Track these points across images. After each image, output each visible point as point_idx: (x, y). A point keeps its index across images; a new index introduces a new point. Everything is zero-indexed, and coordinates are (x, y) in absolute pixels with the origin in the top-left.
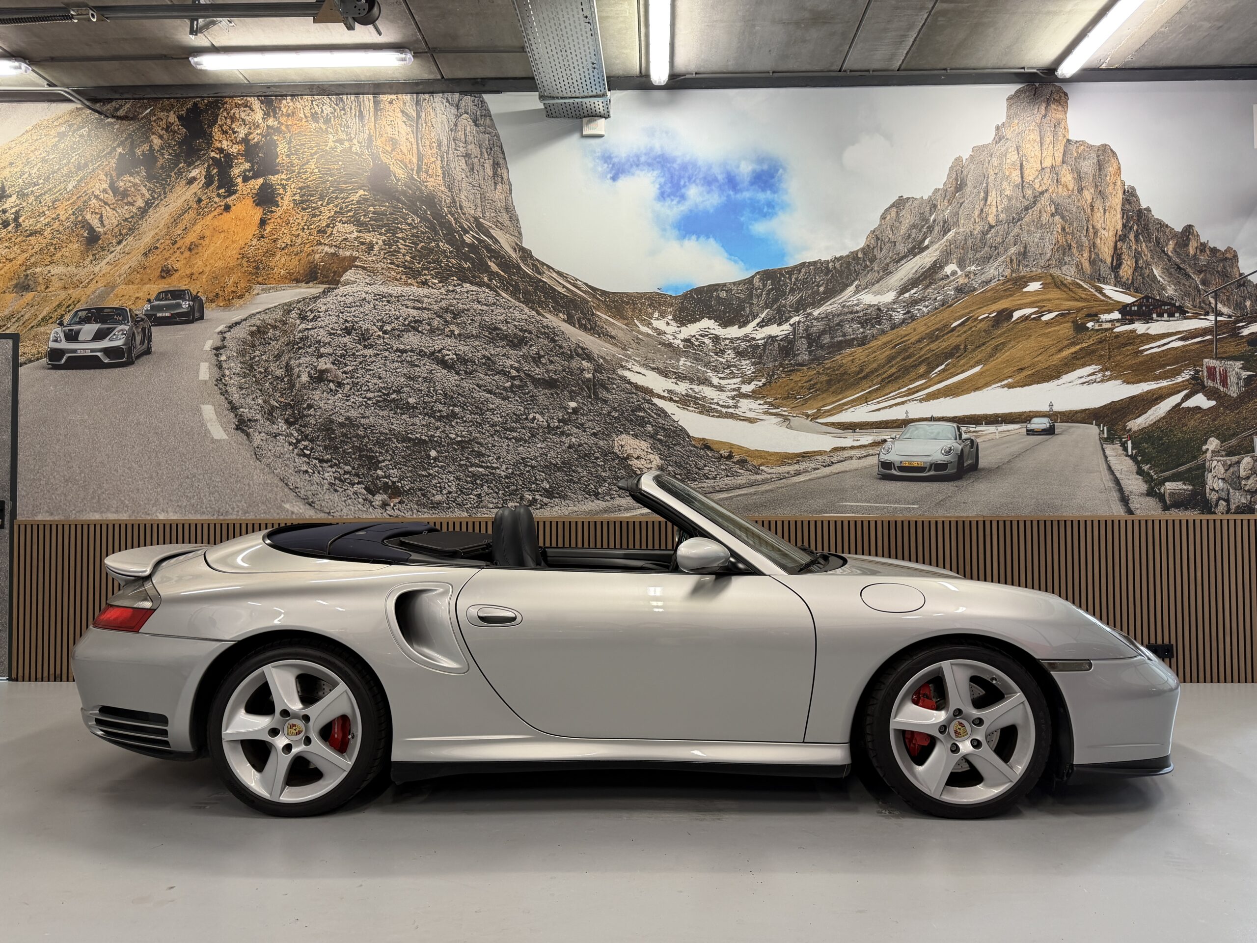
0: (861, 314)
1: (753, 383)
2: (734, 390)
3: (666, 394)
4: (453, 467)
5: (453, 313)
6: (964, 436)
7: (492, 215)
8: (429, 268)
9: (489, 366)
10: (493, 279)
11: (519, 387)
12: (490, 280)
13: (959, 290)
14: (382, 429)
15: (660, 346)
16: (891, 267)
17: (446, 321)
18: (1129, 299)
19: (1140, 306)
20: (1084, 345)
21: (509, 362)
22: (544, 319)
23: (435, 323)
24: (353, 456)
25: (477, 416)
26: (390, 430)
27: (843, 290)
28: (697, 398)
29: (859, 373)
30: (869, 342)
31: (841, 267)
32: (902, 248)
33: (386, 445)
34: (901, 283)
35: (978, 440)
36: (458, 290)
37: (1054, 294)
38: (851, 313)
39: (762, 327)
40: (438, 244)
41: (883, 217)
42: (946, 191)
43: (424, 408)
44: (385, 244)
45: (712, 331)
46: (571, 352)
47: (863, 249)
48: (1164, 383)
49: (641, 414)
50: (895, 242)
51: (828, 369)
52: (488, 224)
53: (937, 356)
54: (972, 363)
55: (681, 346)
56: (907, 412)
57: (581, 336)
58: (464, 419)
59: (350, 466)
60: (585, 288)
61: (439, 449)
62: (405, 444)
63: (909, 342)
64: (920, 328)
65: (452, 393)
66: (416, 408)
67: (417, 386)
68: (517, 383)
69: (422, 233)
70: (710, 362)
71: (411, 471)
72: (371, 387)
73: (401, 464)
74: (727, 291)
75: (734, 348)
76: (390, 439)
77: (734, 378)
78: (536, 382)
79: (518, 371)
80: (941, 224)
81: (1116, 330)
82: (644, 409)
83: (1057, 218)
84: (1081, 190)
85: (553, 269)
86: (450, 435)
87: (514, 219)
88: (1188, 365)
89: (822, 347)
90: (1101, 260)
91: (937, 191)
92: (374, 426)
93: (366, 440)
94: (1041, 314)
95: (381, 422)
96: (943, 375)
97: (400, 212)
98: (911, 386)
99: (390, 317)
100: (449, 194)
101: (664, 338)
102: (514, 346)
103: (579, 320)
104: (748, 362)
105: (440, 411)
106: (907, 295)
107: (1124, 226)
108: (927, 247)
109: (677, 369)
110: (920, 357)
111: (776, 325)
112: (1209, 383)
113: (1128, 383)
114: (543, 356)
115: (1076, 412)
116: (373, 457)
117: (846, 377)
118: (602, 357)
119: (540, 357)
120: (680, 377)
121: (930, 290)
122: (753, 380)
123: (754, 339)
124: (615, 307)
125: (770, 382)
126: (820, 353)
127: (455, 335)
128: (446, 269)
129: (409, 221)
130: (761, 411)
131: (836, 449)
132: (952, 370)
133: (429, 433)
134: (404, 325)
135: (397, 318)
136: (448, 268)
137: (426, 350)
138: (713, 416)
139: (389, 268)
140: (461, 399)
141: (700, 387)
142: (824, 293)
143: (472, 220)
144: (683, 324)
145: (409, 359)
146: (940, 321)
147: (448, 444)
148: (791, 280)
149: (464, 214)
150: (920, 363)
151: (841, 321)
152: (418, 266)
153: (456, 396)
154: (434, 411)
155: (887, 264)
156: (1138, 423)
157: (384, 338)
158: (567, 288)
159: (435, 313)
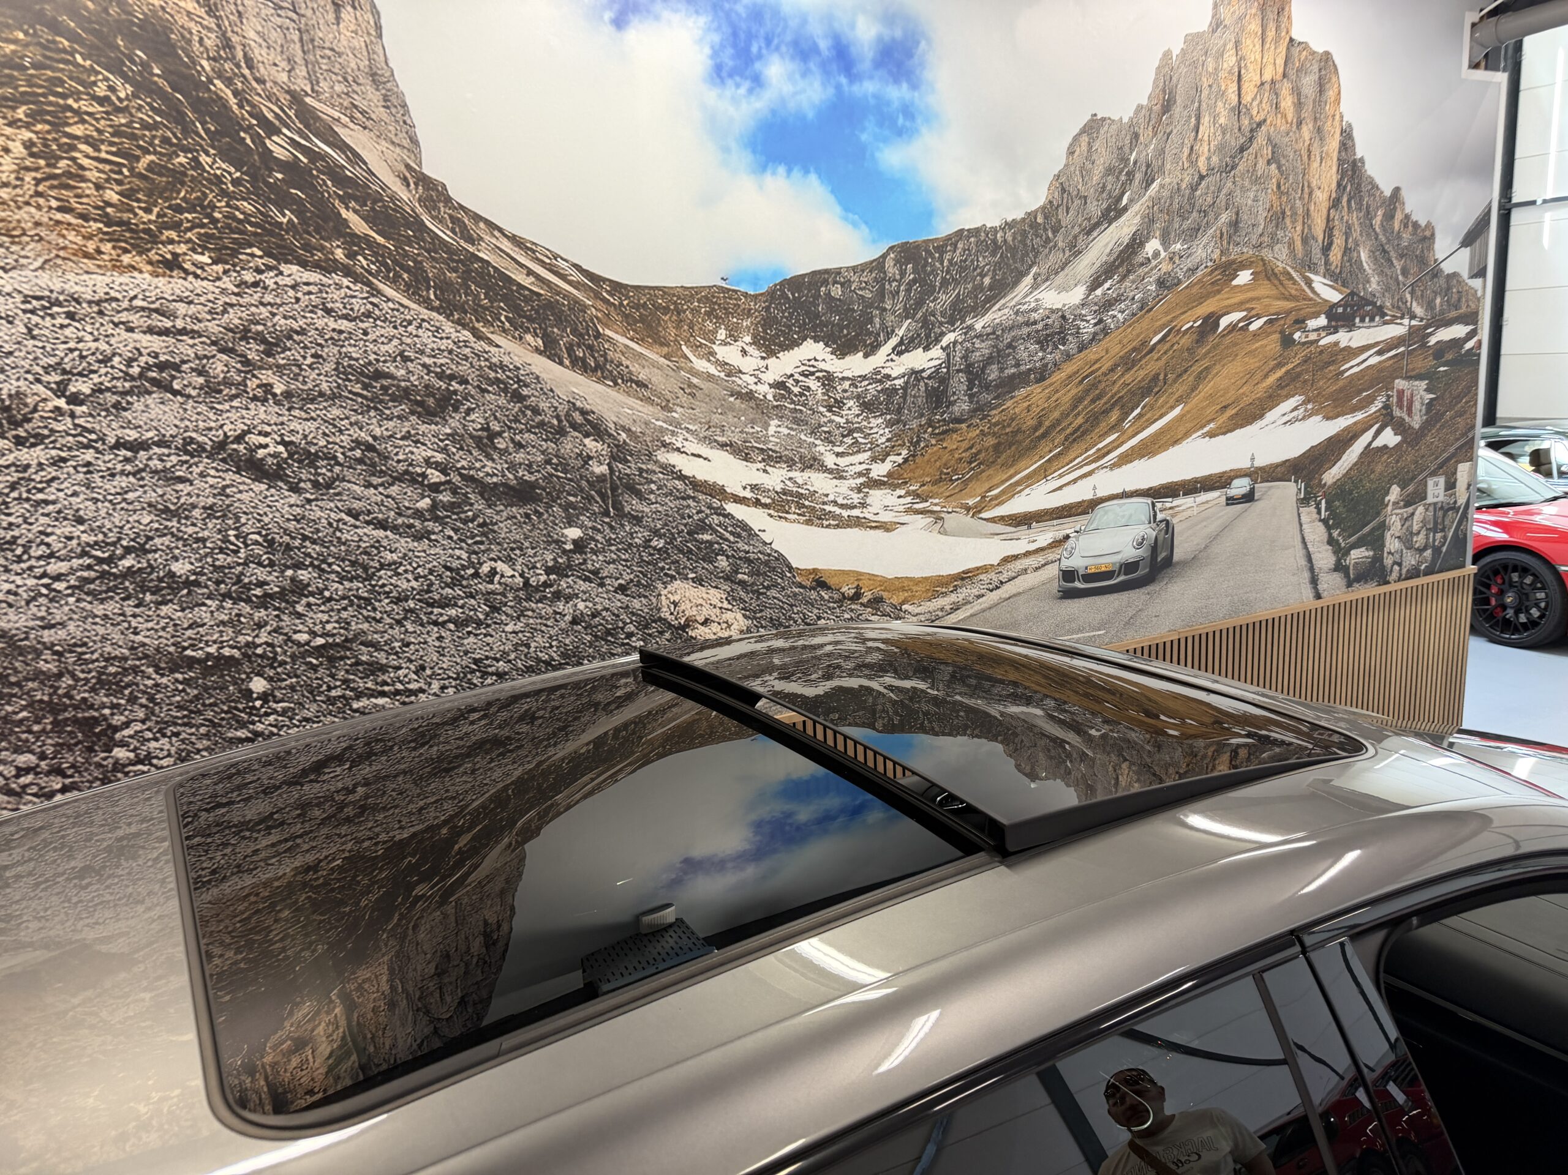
0: (1040, 326)
1: (889, 458)
2: (860, 474)
3: (748, 494)
4: (314, 707)
5: (264, 341)
6: (1160, 516)
7: (338, 88)
8: (181, 222)
9: (374, 465)
10: (356, 253)
11: (451, 507)
12: (351, 255)
13: (1161, 283)
14: (108, 649)
15: (732, 399)
16: (1080, 244)
17: (246, 362)
18: (1334, 296)
19: (1345, 307)
20: (1290, 366)
21: (421, 453)
22: (493, 350)
23: (218, 367)
24: (36, 728)
25: (356, 584)
26: (132, 648)
27: (1016, 283)
28: (800, 496)
29: (1036, 429)
30: (1050, 375)
31: (1014, 239)
32: (1095, 209)
33: (128, 685)
34: (1092, 271)
35: (1175, 521)
36: (270, 283)
37: (1265, 289)
38: (1027, 324)
39: (900, 354)
40: (195, 159)
41: (1071, 153)
42: (1150, 110)
43: (218, 583)
44: (32, 155)
45: (822, 365)
46: (560, 421)
47: (1043, 208)
48: (1359, 416)
49: (706, 537)
50: (1085, 197)
51: (996, 424)
52: (330, 111)
53: (1132, 393)
54: (1172, 401)
55: (770, 397)
56: (1095, 488)
57: (577, 385)
58: (327, 594)
59: (32, 752)
60: (576, 276)
61: (271, 673)
62: (180, 676)
63: (1099, 373)
64: (1112, 348)
65: (287, 539)
66: (197, 584)
67: (190, 530)
68: (445, 497)
69: (145, 126)
70: (820, 426)
71: (207, 736)
72: (56, 546)
73: (175, 724)
74: (842, 285)
75: (858, 397)
76: (135, 670)
77: (858, 452)
78: (489, 492)
79: (444, 472)
80: (1144, 169)
81: (1322, 343)
82: (710, 526)
83: (1273, 166)
84: (1299, 124)
85: (500, 230)
86: (296, 637)
87: (394, 101)
88: (1380, 389)
89: (987, 387)
90: (1313, 238)
91: (1140, 108)
92: (85, 644)
93: (67, 681)
94: (1248, 320)
95: (101, 631)
96: (1138, 424)
97: (66, 62)
98: (1100, 446)
99: (82, 357)
100: (210, 22)
101: (740, 382)
102: (429, 414)
103: (570, 349)
104: (880, 420)
105: (261, 584)
106: (1099, 292)
107: (1339, 185)
108: (1125, 209)
109: (765, 443)
110: (1112, 397)
111: (920, 350)
112: (1397, 412)
113: (1328, 418)
114: (499, 434)
115: (1277, 465)
116: (96, 721)
117: (1020, 437)
118: (624, 428)
119: (493, 435)
120: (771, 458)
121: (1127, 283)
122: (888, 455)
123: (888, 377)
124: (642, 319)
125: (914, 456)
126: (986, 397)
127: (274, 395)
128: (228, 226)
129: (101, 90)
130: (901, 508)
131: (1006, 560)
132: (1149, 415)
133: (240, 638)
134: (128, 377)
135: (106, 360)
136: (233, 224)
137: (201, 439)
138: (828, 526)
139: (58, 222)
140: (313, 549)
141: (806, 474)
142: (991, 288)
143: (284, 99)
144: (771, 353)
145: (155, 464)
146: (1138, 336)
147: (293, 657)
148: (942, 263)
149: (258, 80)
150: (1113, 405)
151: (1014, 339)
152: (146, 217)
153: (297, 543)
154: (244, 586)
155: (1075, 237)
156: (1332, 475)
157: (73, 415)
158: (538, 277)
159: (214, 343)
